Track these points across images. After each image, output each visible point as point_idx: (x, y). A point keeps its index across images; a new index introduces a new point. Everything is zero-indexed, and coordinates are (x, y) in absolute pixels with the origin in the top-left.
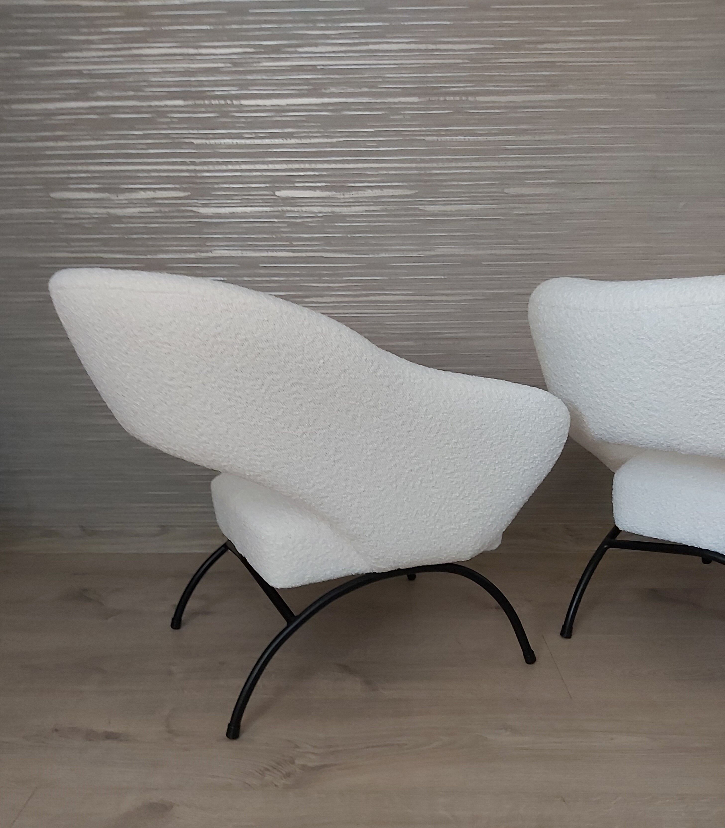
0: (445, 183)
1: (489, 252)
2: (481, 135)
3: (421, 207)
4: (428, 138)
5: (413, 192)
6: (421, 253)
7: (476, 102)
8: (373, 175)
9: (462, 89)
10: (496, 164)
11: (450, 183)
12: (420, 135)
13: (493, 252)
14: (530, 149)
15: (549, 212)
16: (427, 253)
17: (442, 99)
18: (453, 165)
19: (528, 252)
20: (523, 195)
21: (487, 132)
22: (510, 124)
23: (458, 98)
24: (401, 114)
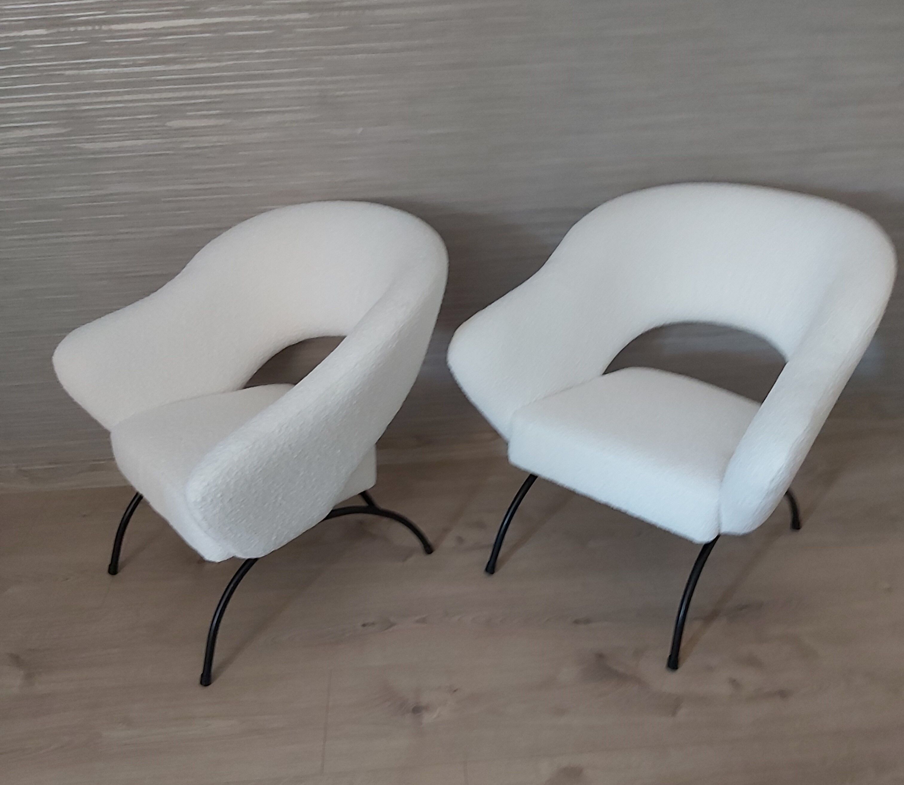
0: (99, 119)
1: (166, 188)
2: (126, 66)
3: (78, 145)
4: (68, 73)
5: (69, 129)
6: (92, 192)
7: (111, 31)
8: (17, 115)
9: (92, 17)
10: (149, 96)
11: (104, 119)
12: (60, 70)
13: (171, 188)
14: (186, 79)
15: (220, 144)
16: (100, 192)
17: (72, 29)
18: (103, 99)
19: (208, 186)
20: (187, 128)
21: (131, 63)
22: (154, 53)
23: (90, 28)
24: (31, 48)
